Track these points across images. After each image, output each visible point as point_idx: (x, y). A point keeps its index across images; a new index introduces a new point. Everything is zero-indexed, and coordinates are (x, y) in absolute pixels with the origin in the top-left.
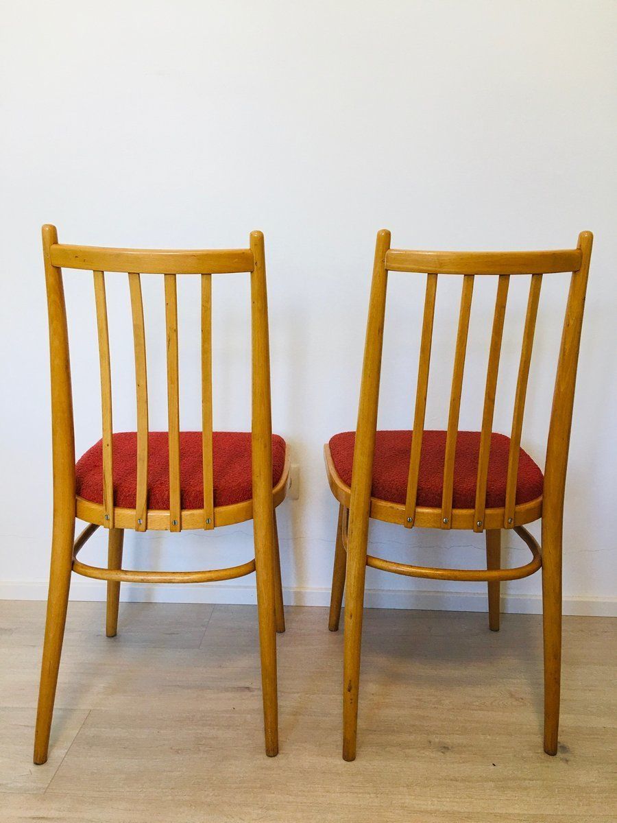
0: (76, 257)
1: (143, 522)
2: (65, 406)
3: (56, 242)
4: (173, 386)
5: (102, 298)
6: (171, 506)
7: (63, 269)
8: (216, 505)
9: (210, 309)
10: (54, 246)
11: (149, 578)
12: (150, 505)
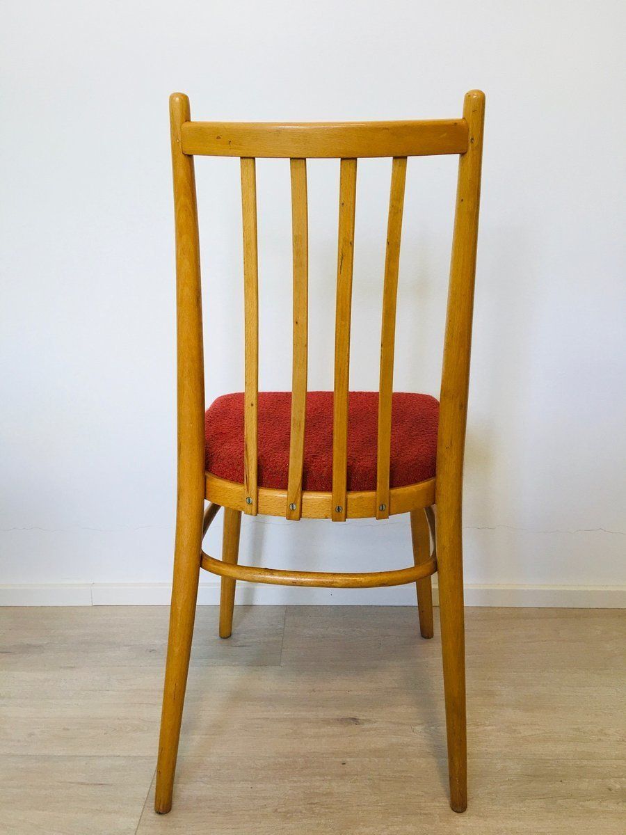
0: (218, 138)
1: (296, 507)
2: (195, 353)
3: (188, 119)
4: (343, 323)
5: (252, 197)
6: (334, 486)
7: (195, 157)
8: (393, 485)
9: (401, 211)
10: (187, 125)
11: (303, 580)
12: (306, 486)
